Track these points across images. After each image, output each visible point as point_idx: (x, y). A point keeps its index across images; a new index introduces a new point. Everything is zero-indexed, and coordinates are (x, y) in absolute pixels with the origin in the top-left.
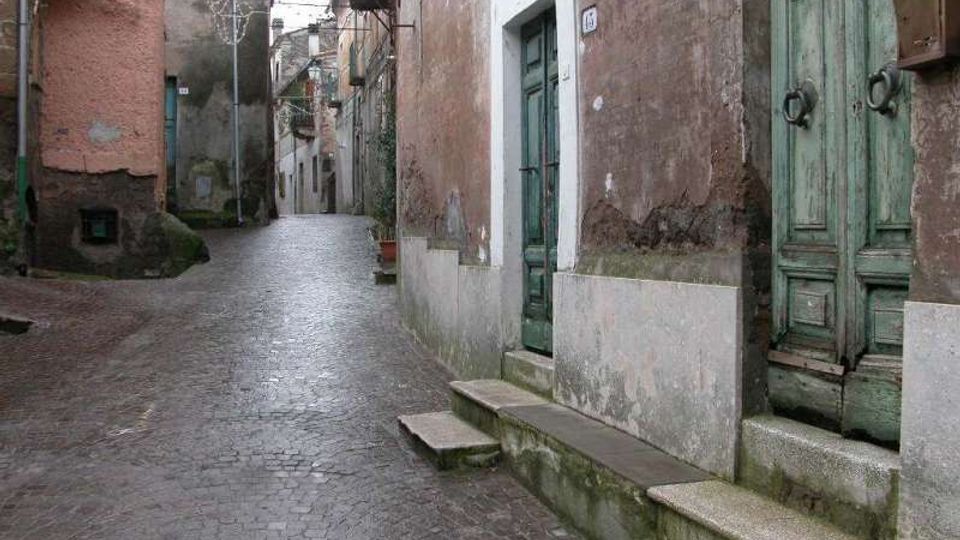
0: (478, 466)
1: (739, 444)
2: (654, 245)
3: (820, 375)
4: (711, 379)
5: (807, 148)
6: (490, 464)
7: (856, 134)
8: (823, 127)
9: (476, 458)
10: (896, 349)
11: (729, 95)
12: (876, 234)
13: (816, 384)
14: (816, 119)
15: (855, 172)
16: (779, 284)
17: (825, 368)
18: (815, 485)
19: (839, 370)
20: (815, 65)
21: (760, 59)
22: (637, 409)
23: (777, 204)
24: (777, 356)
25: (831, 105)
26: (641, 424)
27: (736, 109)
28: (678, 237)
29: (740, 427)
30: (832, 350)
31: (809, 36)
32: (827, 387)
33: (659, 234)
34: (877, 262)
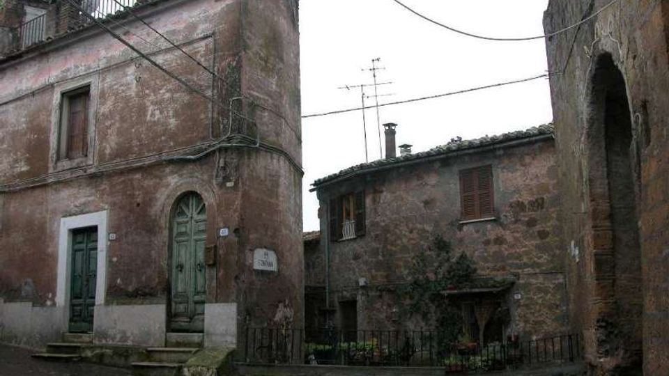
0: (75, 361)
1: (166, 339)
2: (136, 297)
3: (184, 322)
4: (158, 326)
5: (181, 276)
6: (79, 361)
7: (193, 275)
8: (185, 273)
9: (75, 359)
10: (203, 314)
11: (164, 263)
12: (197, 293)
13: (183, 324)
14: (183, 270)
15: (193, 281)
16: (173, 304)
17: (186, 320)
18: (186, 342)
19: (188, 320)
20: (184, 259)
21: (170, 257)
22: (131, 338)
23: (173, 287)
24: (173, 319)
25: (187, 267)
26: (133, 341)
27: (165, 267)
28: (145, 295)
29: (166, 335)
30: (187, 316)
31: (183, 252)
32: (187, 324)
33: (138, 294)
34: (197, 298)
